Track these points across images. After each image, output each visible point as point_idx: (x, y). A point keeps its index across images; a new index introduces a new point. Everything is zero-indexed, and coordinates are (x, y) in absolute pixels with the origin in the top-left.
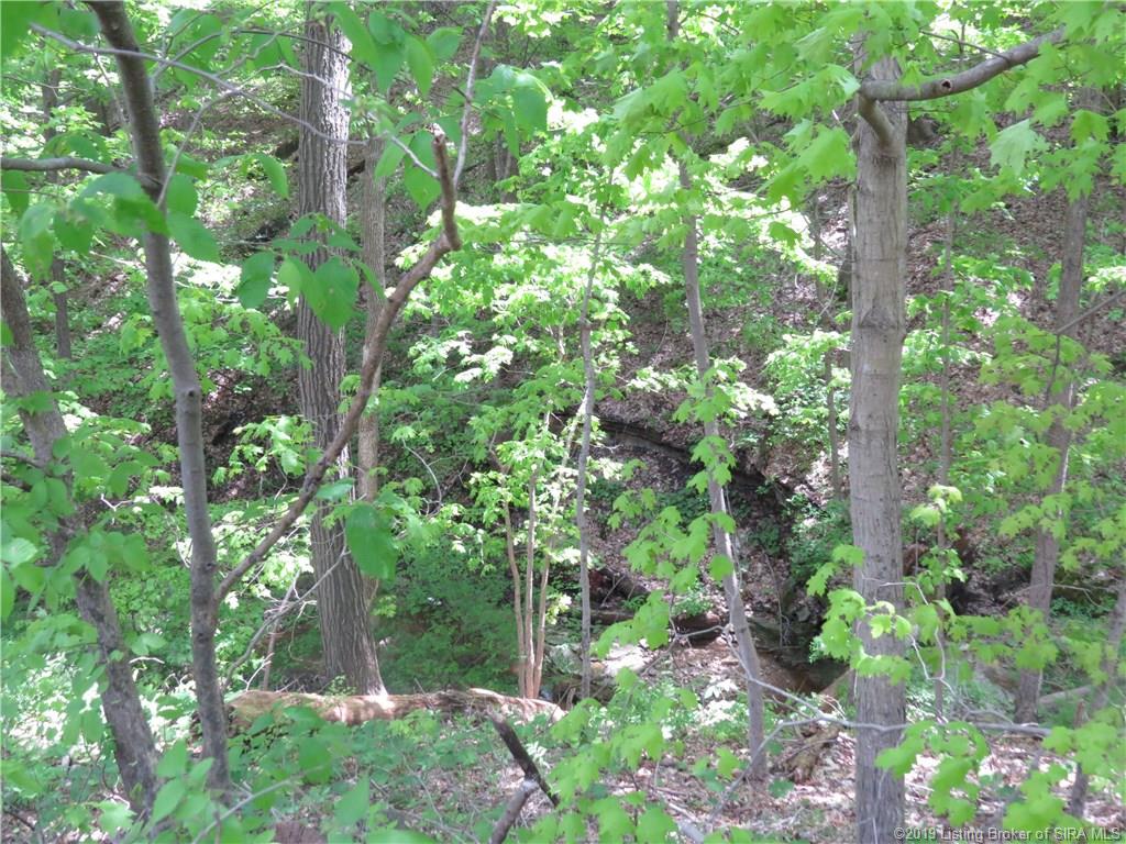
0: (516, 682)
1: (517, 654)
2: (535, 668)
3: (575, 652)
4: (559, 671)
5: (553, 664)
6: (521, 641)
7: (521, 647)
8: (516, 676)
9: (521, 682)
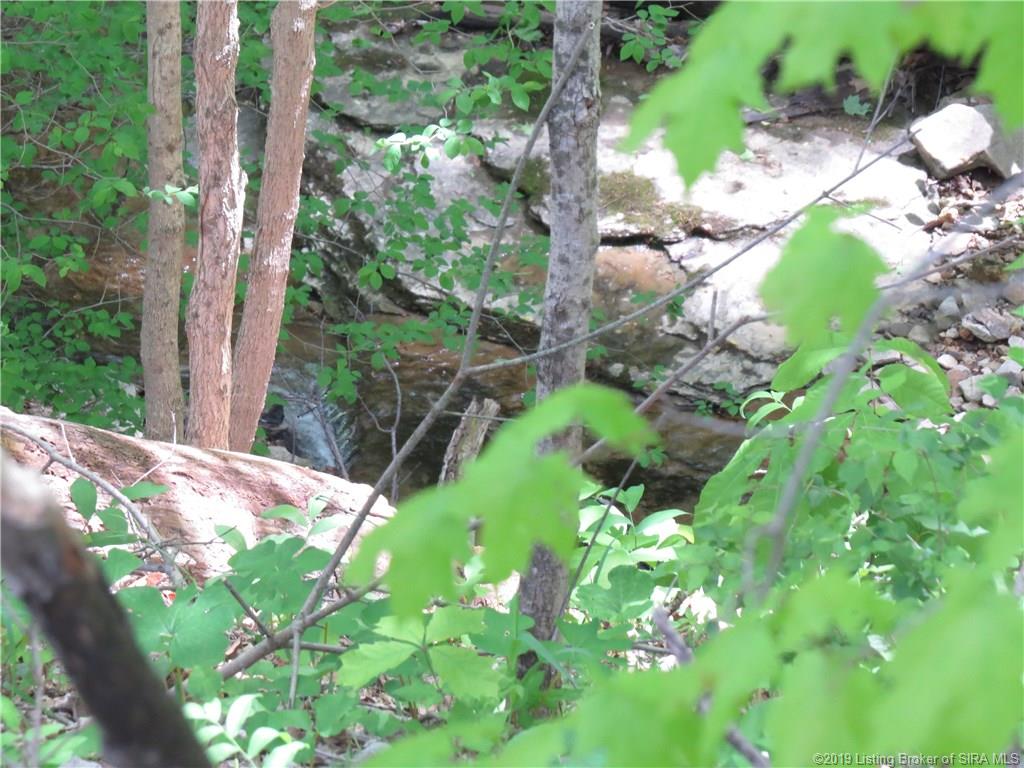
0: (128, 344)
1: (135, 170)
2: (250, 268)
3: (494, 174)
4: (394, 289)
5: (361, 247)
6: (165, 95)
7: (167, 128)
8: (127, 304)
9: (159, 342)
